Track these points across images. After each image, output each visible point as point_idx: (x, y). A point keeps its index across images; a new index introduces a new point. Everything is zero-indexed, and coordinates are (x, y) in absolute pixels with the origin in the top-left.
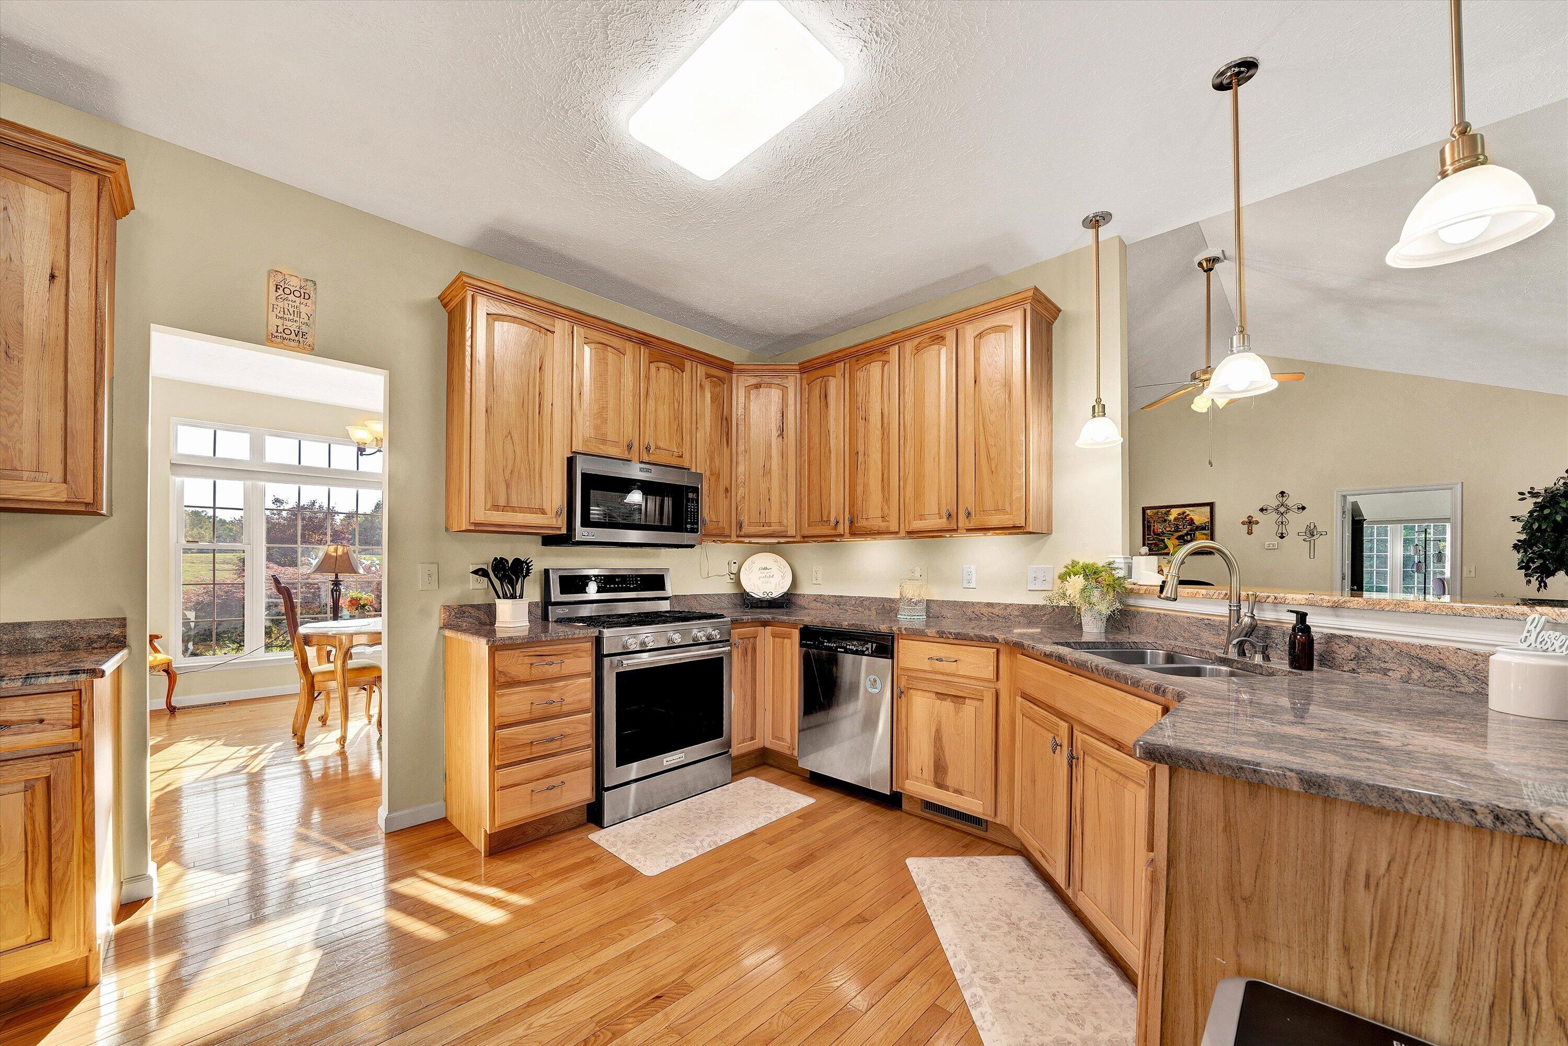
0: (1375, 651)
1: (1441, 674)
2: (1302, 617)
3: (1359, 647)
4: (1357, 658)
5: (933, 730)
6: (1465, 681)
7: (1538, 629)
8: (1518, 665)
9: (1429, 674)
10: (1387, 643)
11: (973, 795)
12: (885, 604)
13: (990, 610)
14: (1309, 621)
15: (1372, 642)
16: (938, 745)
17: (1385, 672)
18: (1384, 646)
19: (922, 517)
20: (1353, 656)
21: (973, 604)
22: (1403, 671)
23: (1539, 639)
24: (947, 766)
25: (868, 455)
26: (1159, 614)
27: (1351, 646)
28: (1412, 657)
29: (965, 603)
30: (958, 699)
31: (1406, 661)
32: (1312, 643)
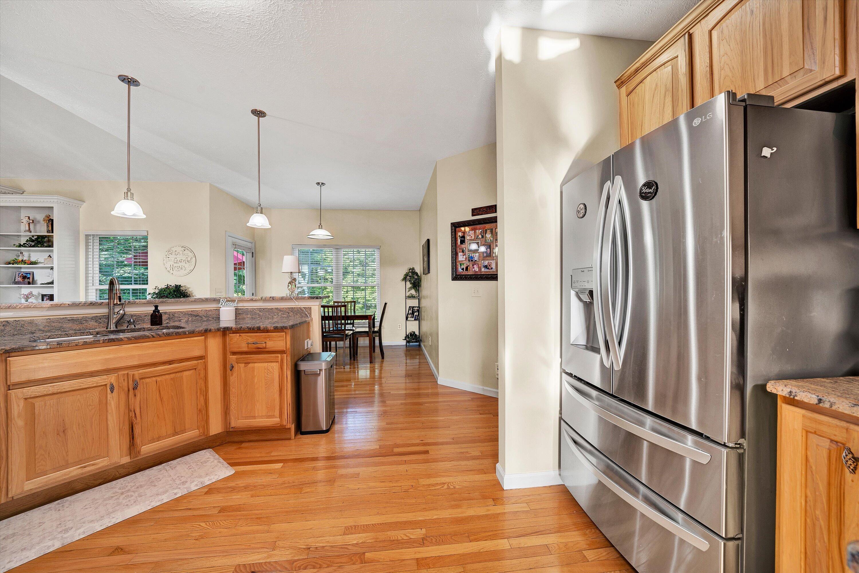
0: (176, 315)
1: (198, 317)
2: (156, 307)
3: (170, 315)
4: (169, 318)
6: (204, 318)
7: (224, 302)
8: (229, 310)
9: (194, 318)
10: (180, 312)
14: (159, 308)
15: (175, 313)
17: (180, 321)
18: (179, 313)
20: (167, 318)
22: (186, 319)
23: (226, 304)
27: (166, 315)
28: (189, 315)
31: (187, 316)
32: (161, 316)
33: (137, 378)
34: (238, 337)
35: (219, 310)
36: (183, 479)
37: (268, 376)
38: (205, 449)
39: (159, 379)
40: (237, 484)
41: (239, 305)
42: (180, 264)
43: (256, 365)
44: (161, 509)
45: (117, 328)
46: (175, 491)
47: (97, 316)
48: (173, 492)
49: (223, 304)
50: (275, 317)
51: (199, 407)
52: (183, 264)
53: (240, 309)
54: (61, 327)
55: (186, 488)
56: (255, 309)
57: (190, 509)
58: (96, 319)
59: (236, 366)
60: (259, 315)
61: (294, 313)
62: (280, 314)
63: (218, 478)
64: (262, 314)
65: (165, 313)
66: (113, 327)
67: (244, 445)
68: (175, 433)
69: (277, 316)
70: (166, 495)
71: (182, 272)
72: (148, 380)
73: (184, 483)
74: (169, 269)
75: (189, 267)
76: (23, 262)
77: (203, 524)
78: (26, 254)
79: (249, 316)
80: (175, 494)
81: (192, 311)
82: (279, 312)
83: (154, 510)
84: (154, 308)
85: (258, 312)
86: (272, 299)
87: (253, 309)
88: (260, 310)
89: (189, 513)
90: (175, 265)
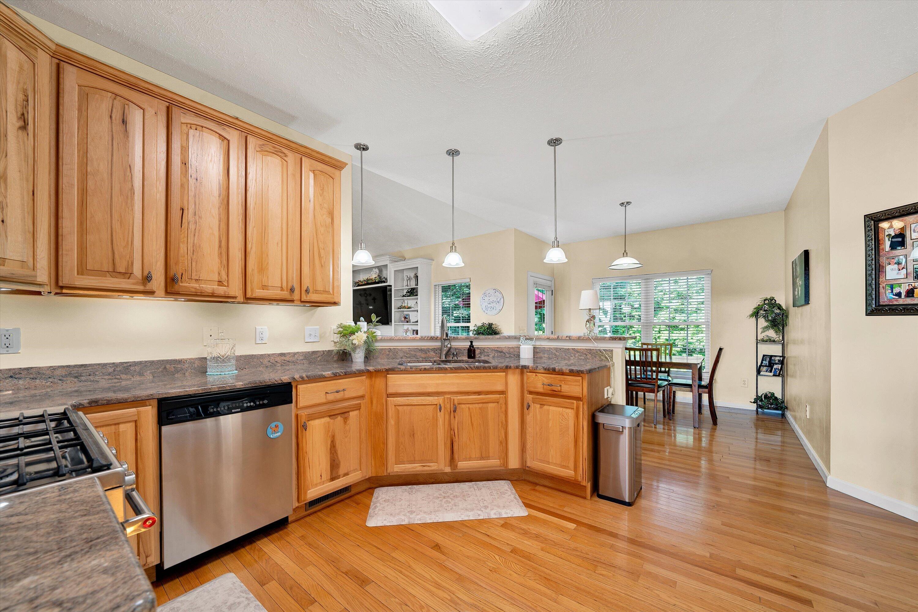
0: (485, 350)
1: (502, 353)
2: (471, 342)
4: (481, 353)
5: (329, 443)
6: (507, 354)
8: (527, 348)
9: (499, 354)
11: (355, 470)
12: (168, 366)
13: (283, 358)
14: (474, 344)
15: (485, 348)
16: (333, 452)
17: (488, 356)
18: (488, 349)
19: (264, 287)
21: (269, 355)
22: (493, 354)
23: (525, 342)
24: (340, 462)
25: (200, 217)
26: (390, 349)
28: (495, 350)
29: (262, 355)
30: (344, 414)
31: (494, 352)
32: (474, 351)
33: (456, 402)
34: (534, 377)
35: (519, 347)
36: (486, 504)
37: (563, 422)
38: (505, 480)
39: (471, 406)
40: (529, 529)
41: (537, 344)
42: (492, 305)
43: (551, 408)
44: (467, 525)
45: (446, 358)
46: (479, 512)
47: (434, 348)
48: (478, 512)
49: (523, 341)
50: (572, 358)
51: (501, 439)
52: (494, 304)
53: (538, 348)
54: (415, 355)
55: (487, 513)
56: (551, 348)
57: (488, 536)
58: (434, 350)
59: (532, 405)
60: (555, 355)
61: (592, 355)
62: (577, 355)
63: (513, 515)
64: (558, 354)
65: (478, 348)
66: (443, 358)
67: (538, 488)
68: (482, 458)
69: (574, 357)
70: (472, 513)
71: (495, 312)
72: (463, 406)
73: (486, 507)
74: (484, 309)
75: (499, 307)
76: (404, 307)
77: (497, 557)
78: (406, 301)
79: (546, 355)
80: (479, 515)
81: (497, 347)
82: (576, 353)
83: (462, 523)
84: (469, 344)
85: (555, 351)
86: (568, 338)
87: (549, 348)
88: (556, 349)
89: (487, 539)
90: (489, 306)
